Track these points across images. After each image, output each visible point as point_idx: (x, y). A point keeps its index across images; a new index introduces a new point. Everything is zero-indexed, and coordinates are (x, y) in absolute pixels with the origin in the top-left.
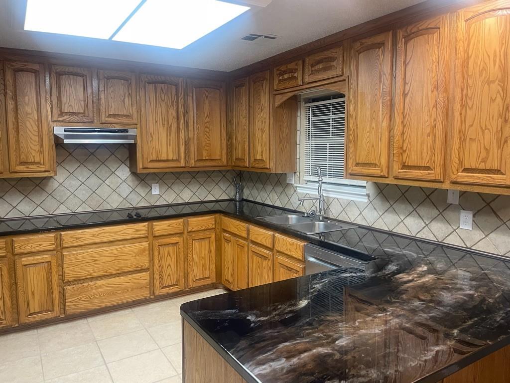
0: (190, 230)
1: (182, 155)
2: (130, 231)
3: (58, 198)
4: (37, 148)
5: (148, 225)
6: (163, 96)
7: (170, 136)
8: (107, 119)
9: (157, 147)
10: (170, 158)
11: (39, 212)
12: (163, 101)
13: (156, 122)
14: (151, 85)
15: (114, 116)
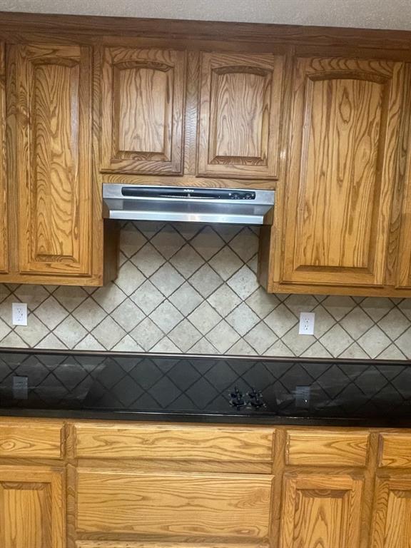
0: (384, 463)
1: (380, 257)
3: (122, 323)
4: (67, 227)
5: (275, 434)
6: (346, 110)
7: (354, 208)
8: (210, 167)
9: (319, 234)
10: (348, 263)
12: (345, 121)
13: (323, 174)
14: (319, 84)
15: (226, 159)
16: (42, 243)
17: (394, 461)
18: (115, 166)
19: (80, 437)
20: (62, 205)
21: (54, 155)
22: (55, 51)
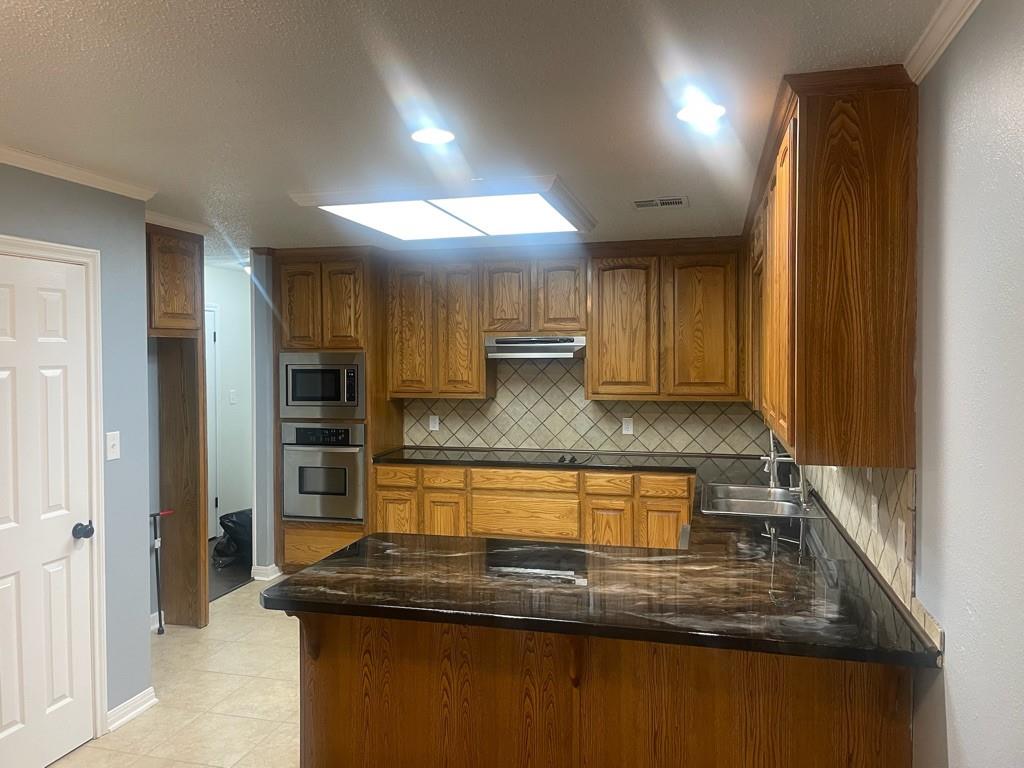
0: (643, 493)
1: (654, 375)
2: (553, 480)
4: (465, 364)
5: (579, 474)
6: (624, 285)
7: (634, 345)
8: (546, 325)
9: (613, 362)
10: (634, 379)
11: (478, 443)
12: (625, 293)
13: (613, 325)
14: (606, 273)
15: (555, 320)
16: (451, 373)
17: (648, 491)
18: (492, 328)
19: (474, 476)
20: (462, 351)
21: (458, 323)
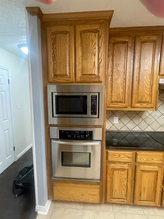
3: (147, 122)
4: (148, 93)
16: (140, 98)
20: (147, 86)
21: (146, 70)
22: (149, 38)
